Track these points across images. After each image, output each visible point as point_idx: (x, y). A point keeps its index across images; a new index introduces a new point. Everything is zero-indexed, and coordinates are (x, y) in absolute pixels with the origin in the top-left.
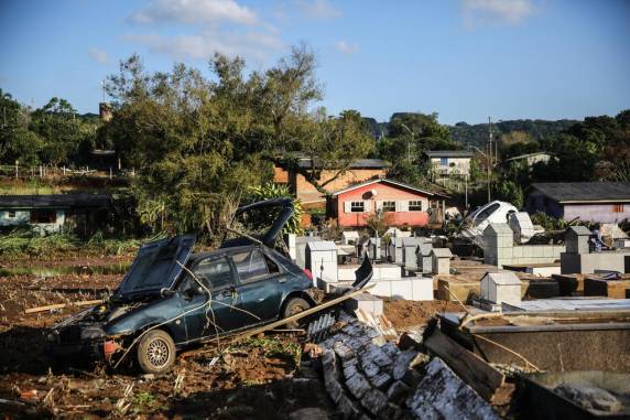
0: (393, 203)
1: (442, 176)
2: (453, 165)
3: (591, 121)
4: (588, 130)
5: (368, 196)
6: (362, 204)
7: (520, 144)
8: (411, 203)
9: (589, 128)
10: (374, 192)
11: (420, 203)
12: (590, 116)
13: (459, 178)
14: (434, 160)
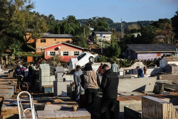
0: (68, 52)
1: (100, 41)
2: (104, 37)
3: (161, 21)
4: (160, 24)
5: (57, 49)
6: (55, 52)
7: (135, 29)
8: (75, 52)
9: (160, 23)
10: (59, 47)
11: (78, 52)
12: (161, 19)
13: (106, 42)
14: (97, 35)
